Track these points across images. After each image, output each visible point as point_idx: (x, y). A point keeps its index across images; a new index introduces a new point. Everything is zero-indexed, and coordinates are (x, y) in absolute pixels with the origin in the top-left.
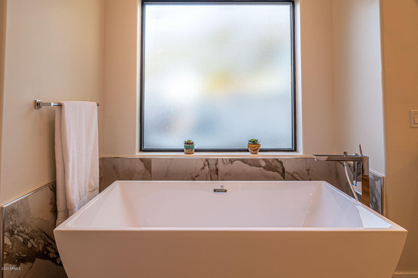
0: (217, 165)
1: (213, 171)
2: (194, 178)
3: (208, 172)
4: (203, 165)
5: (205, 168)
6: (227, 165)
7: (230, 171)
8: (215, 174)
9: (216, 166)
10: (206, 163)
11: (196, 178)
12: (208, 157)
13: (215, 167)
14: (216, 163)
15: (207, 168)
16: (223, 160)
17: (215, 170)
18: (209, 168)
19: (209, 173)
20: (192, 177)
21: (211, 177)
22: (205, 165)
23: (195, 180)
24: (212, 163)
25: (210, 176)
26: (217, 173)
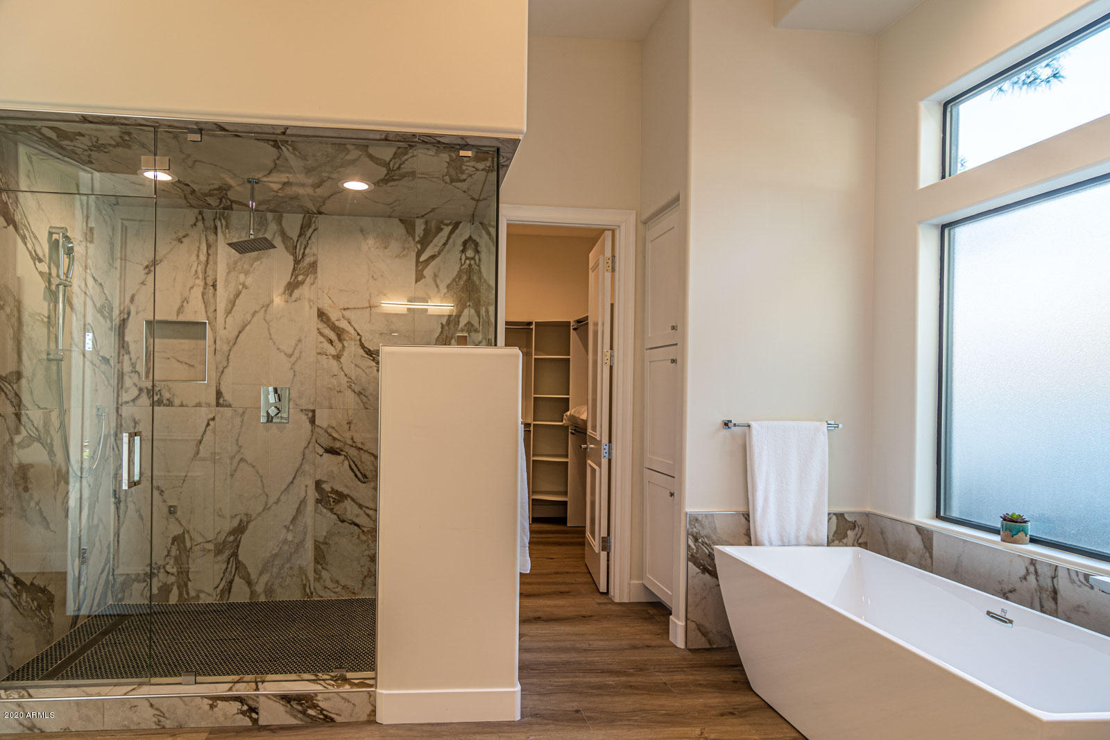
0: (1055, 580)
1: (1047, 591)
2: (1005, 593)
3: (1035, 589)
4: (1025, 571)
5: (1028, 578)
6: (1080, 586)
7: (1088, 603)
8: (1051, 600)
9: (1053, 581)
10: (1032, 569)
11: (1009, 595)
12: (1035, 557)
13: (1050, 584)
14: (1053, 574)
15: (1032, 578)
16: (1069, 574)
17: (1050, 589)
18: (1037, 581)
19: (1036, 592)
20: (1002, 590)
21: (1040, 602)
22: (1028, 572)
23: (1007, 599)
24: (1045, 572)
25: (1038, 599)
26: (1055, 599)
